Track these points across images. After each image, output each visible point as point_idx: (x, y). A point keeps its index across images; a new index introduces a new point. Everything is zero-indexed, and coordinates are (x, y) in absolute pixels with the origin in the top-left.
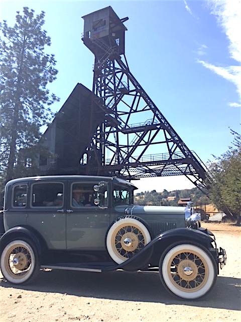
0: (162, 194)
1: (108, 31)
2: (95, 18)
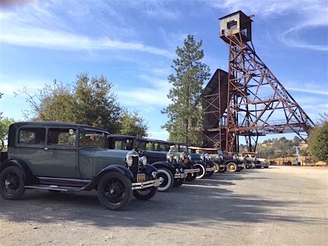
0: (293, 142)
1: (239, 29)
2: (229, 20)
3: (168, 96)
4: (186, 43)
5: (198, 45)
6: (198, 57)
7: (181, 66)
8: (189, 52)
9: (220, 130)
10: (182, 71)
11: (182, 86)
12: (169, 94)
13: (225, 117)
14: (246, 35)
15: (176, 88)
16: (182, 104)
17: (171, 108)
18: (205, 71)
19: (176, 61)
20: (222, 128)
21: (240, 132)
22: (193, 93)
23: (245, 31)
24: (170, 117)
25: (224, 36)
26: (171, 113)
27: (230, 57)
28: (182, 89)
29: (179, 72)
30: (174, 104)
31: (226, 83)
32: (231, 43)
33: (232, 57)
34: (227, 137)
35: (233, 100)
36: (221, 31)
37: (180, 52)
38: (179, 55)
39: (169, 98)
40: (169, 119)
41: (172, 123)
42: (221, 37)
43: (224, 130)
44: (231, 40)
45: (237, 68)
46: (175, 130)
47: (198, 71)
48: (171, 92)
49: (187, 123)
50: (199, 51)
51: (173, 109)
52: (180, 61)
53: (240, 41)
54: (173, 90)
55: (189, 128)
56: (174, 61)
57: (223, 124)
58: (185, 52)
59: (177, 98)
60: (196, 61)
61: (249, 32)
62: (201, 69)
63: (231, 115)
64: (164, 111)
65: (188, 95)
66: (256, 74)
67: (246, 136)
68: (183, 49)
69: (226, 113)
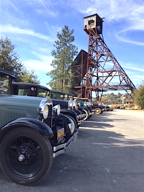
0: (117, 96)
1: (95, 26)
2: (89, 19)
3: (51, 64)
4: (63, 31)
5: (71, 33)
6: (71, 41)
7: (59, 45)
8: (65, 37)
9: (81, 87)
10: (60, 49)
11: (60, 59)
12: (51, 63)
13: (85, 80)
14: (99, 30)
15: (56, 59)
16: (60, 70)
17: (52, 72)
18: (75, 50)
19: (57, 41)
20: (83, 86)
21: (94, 89)
22: (67, 63)
23: (99, 27)
24: (52, 78)
25: (86, 29)
26: (53, 75)
27: (89, 43)
28: (60, 60)
29: (58, 50)
30: (55, 69)
31: (86, 59)
32: (90, 34)
33: (90, 43)
34: (86, 92)
35: (90, 70)
36: (85, 26)
37: (59, 36)
38: (59, 38)
39: (51, 66)
40: (51, 79)
41: (53, 82)
42: (85, 30)
43: (84, 88)
44: (90, 32)
45: (93, 50)
46: (55, 86)
47: (70, 50)
48: (53, 62)
49: (63, 82)
50: (71, 37)
51: (54, 73)
52: (59, 42)
53: (96, 33)
54: (54, 61)
55: (63, 85)
56: (56, 42)
57: (83, 84)
58: (63, 37)
59: (56, 66)
60: (70, 43)
61: (101, 28)
62: (72, 49)
63: (88, 78)
64: (48, 74)
65: (64, 64)
66: (104, 54)
67: (96, 91)
68: (61, 35)
69: (85, 77)
